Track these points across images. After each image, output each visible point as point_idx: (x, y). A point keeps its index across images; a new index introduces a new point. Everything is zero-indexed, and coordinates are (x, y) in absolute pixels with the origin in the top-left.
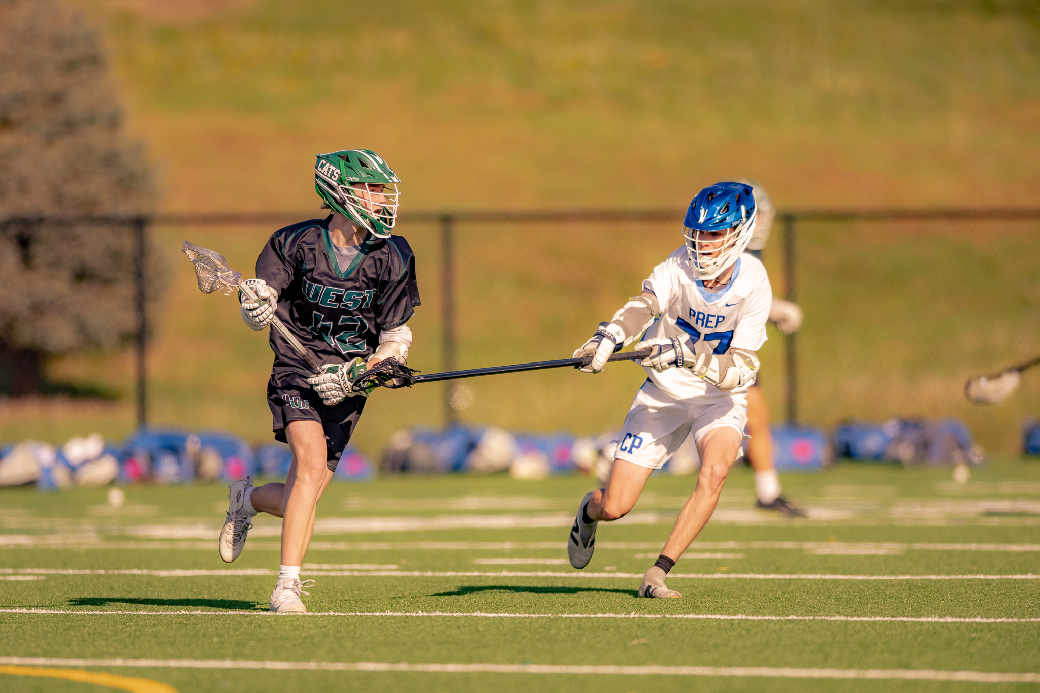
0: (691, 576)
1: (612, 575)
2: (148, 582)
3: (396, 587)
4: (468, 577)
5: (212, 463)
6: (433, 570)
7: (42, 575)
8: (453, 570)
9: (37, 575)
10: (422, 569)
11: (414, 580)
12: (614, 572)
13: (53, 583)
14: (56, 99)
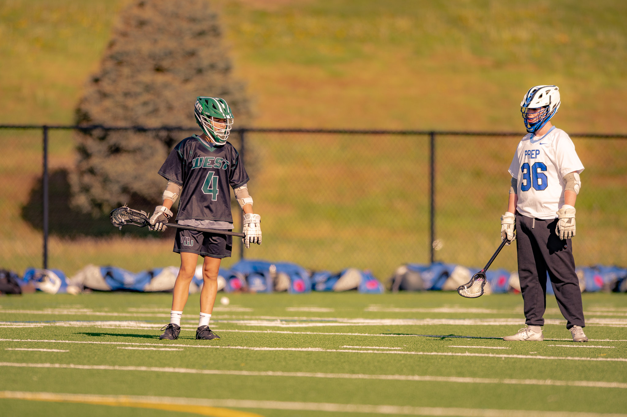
0: (583, 359)
1: (534, 357)
2: (248, 354)
3: (401, 361)
4: (445, 356)
5: (284, 282)
6: (423, 351)
7: (182, 347)
8: (436, 351)
9: (179, 347)
10: (416, 350)
11: (411, 356)
12: (535, 355)
13: (188, 353)
14: (192, 54)
